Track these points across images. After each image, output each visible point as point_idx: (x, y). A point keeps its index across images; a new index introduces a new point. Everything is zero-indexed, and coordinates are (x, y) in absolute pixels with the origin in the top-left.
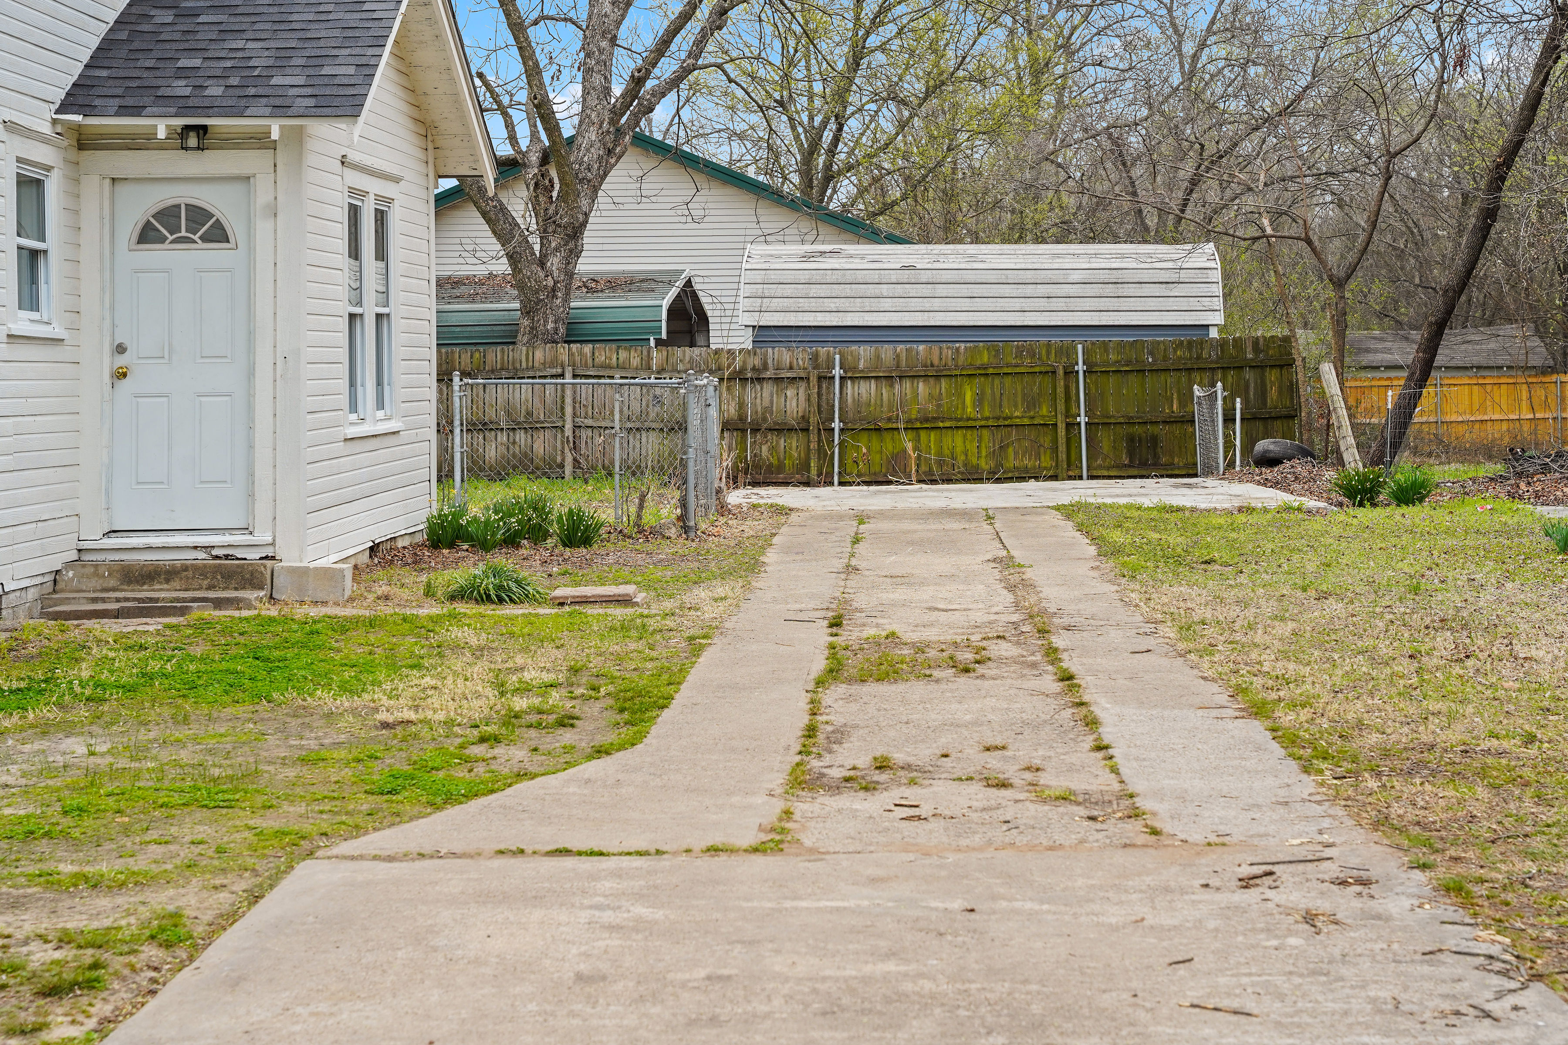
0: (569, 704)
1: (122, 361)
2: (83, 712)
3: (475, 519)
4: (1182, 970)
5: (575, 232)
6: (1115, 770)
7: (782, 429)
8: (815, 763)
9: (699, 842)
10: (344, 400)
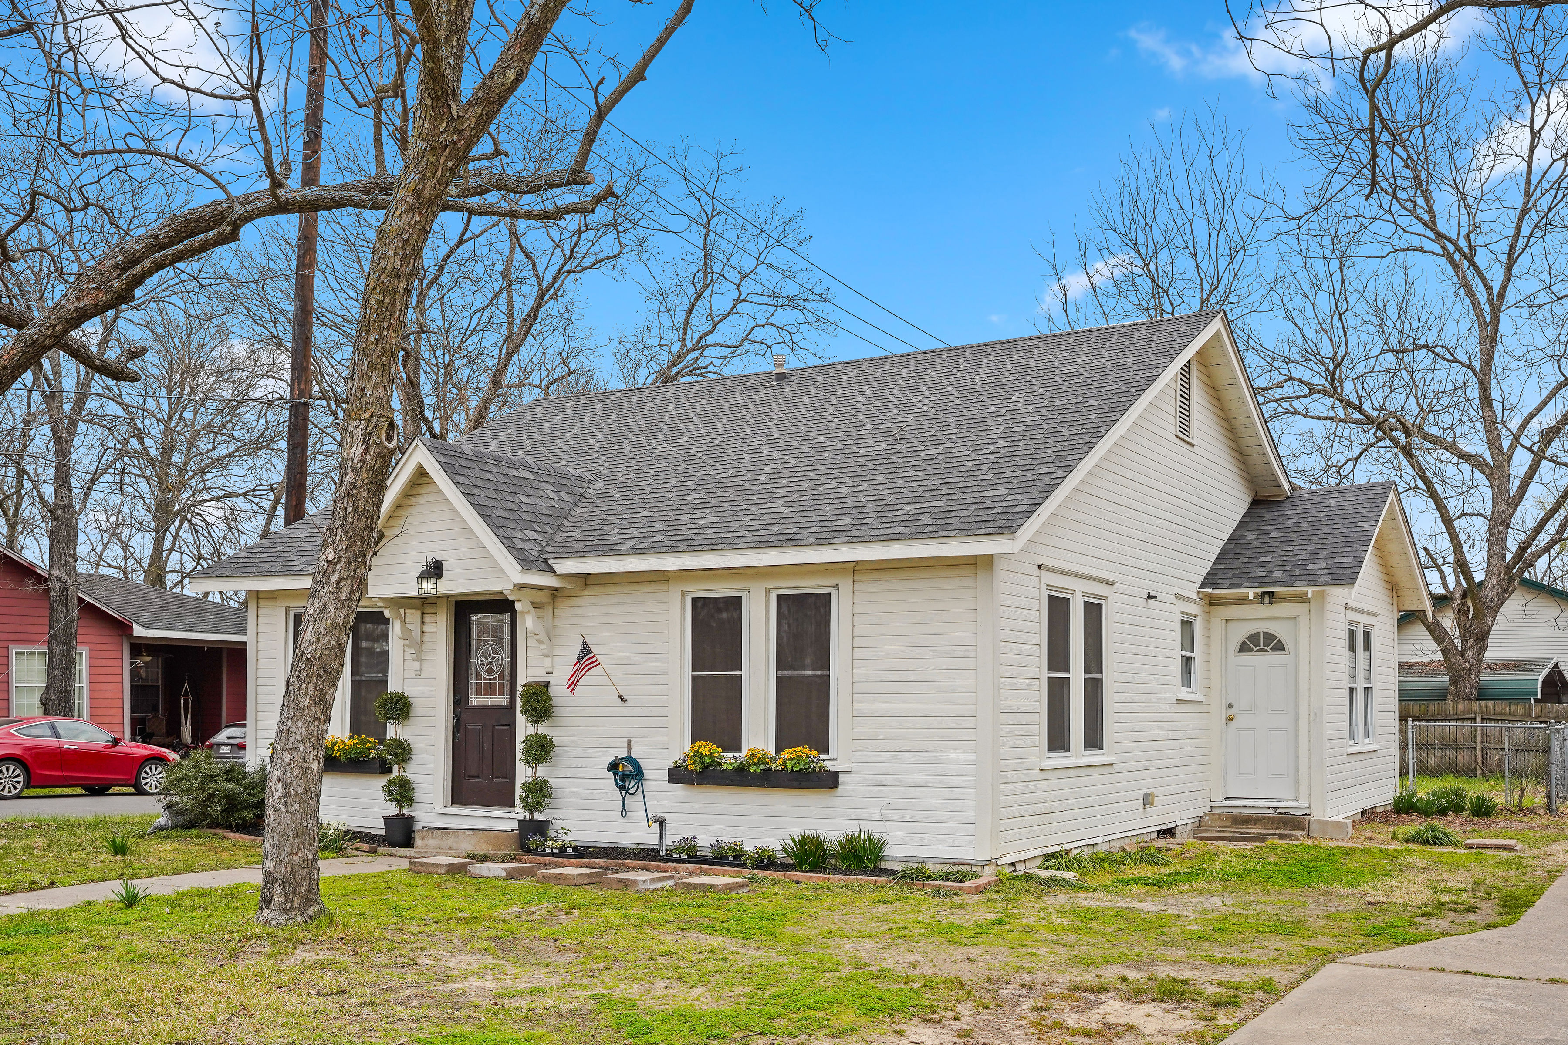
0: (1473, 901)
1: (1231, 712)
2: (1218, 886)
3: (1421, 799)
5: (1483, 638)
9: (1545, 977)
10: (1347, 733)
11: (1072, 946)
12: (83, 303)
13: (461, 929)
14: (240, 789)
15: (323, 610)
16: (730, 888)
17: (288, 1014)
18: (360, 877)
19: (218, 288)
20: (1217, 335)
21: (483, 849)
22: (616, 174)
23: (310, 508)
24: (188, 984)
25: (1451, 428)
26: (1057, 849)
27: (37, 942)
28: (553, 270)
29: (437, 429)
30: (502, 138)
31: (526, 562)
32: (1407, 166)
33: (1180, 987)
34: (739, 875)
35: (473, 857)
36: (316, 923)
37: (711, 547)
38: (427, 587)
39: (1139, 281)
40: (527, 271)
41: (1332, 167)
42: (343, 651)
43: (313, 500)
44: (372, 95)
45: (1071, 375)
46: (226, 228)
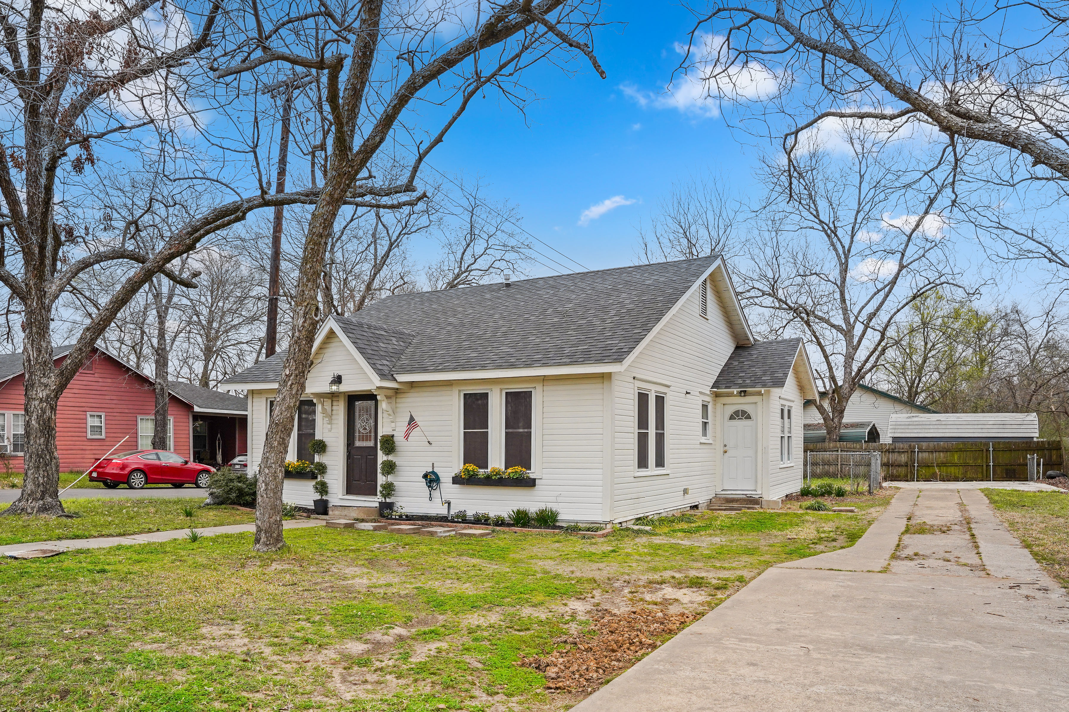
0: (835, 536)
1: (726, 448)
2: (718, 532)
3: (813, 489)
4: (987, 605)
5: (842, 412)
6: (981, 559)
7: (900, 466)
8: (898, 553)
9: (865, 569)
10: (780, 458)
11: (649, 562)
12: (172, 251)
13: (351, 555)
14: (245, 486)
15: (284, 399)
16: (482, 535)
17: (269, 594)
18: (302, 529)
19: (235, 243)
20: (719, 267)
21: (361, 516)
22: (428, 187)
23: (278, 349)
24: (222, 579)
25: (828, 313)
26: (642, 515)
27: (152, 557)
28: (397, 233)
29: (340, 311)
30: (373, 170)
31: (383, 376)
32: (805, 189)
33: (700, 581)
34: (487, 529)
35: (357, 520)
36: (281, 551)
37: (473, 368)
38: (334, 388)
39: (681, 240)
40: (384, 234)
41: (772, 188)
42: (293, 419)
43: (280, 345)
44: (310, 150)
45: (649, 285)
46: (240, 214)
